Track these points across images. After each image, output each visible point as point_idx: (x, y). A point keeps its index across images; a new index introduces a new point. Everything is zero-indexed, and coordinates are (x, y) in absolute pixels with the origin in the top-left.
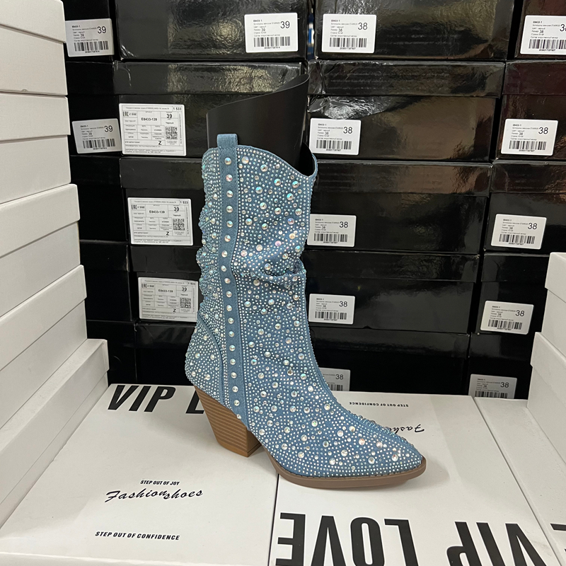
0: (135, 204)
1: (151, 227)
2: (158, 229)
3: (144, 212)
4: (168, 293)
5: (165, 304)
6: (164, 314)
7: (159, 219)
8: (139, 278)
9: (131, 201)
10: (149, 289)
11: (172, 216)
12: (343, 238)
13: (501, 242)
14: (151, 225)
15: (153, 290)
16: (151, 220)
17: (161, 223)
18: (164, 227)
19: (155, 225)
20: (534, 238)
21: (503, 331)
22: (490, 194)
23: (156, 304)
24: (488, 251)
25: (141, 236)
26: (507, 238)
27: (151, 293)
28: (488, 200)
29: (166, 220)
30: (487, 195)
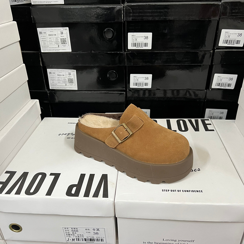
0: (41, 31)
1: (51, 43)
2: (53, 44)
3: (46, 35)
4: (62, 76)
5: (61, 82)
6: (61, 87)
7: (53, 38)
8: (48, 69)
9: (39, 30)
10: (52, 74)
11: (60, 37)
12: (146, 45)
13: (224, 44)
14: (50, 42)
15: (55, 75)
16: (50, 39)
17: (55, 41)
18: (57, 43)
19: (52, 42)
20: (240, 41)
21: (222, 88)
22: (219, 18)
23: (57, 82)
24: (217, 49)
25: (46, 48)
26: (226, 42)
27: (54, 77)
28: (218, 22)
29: (57, 39)
30: (218, 19)
